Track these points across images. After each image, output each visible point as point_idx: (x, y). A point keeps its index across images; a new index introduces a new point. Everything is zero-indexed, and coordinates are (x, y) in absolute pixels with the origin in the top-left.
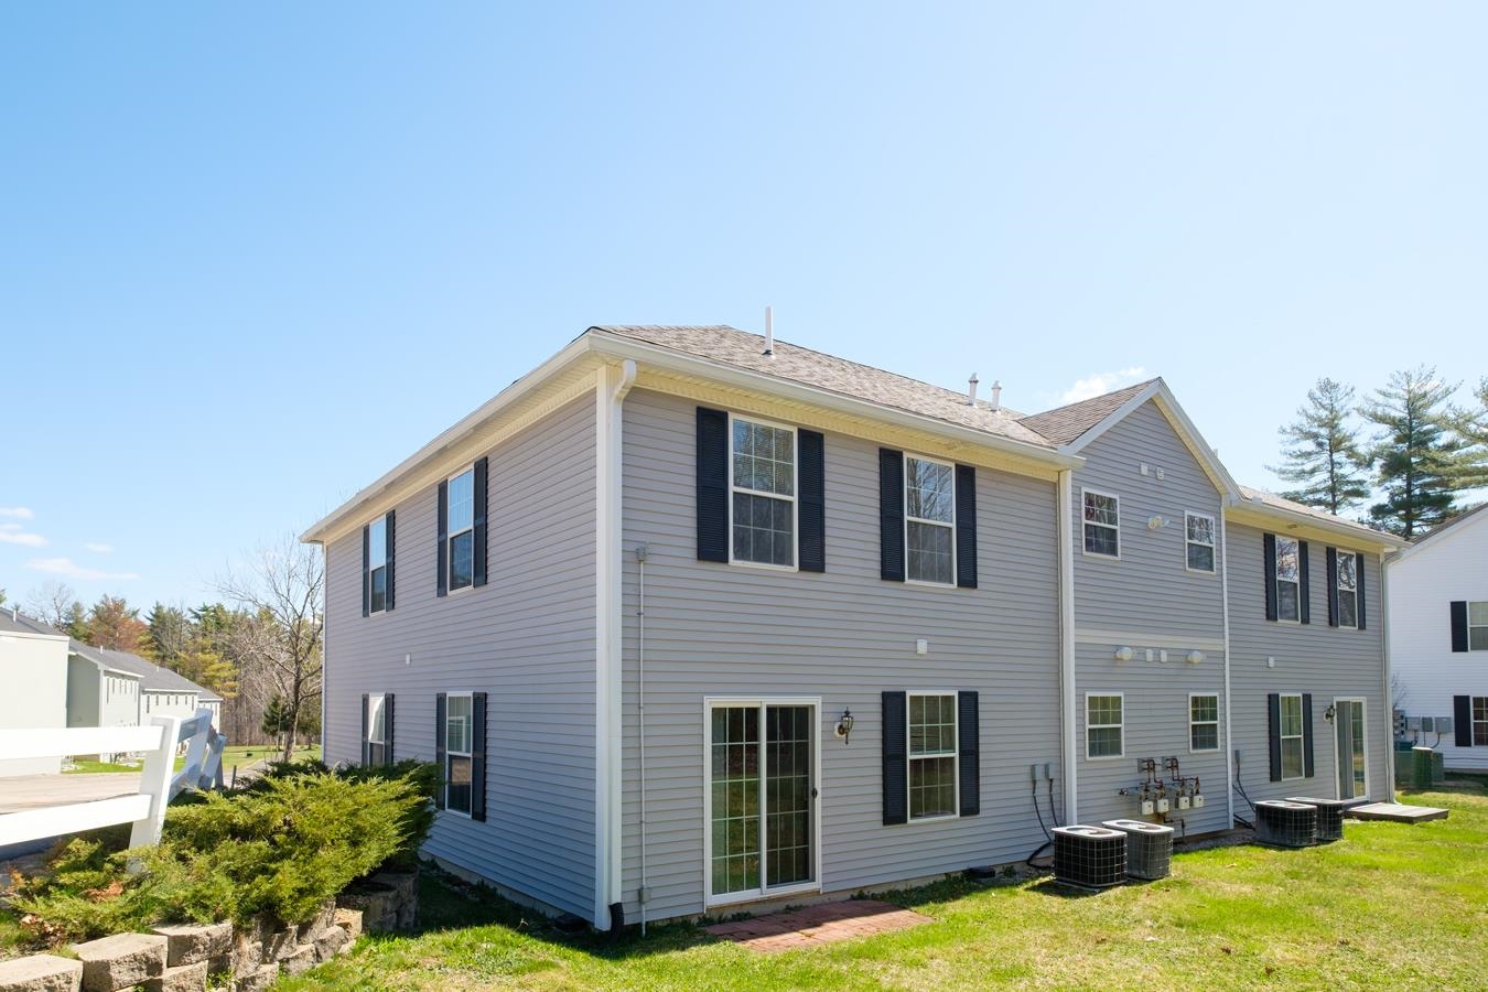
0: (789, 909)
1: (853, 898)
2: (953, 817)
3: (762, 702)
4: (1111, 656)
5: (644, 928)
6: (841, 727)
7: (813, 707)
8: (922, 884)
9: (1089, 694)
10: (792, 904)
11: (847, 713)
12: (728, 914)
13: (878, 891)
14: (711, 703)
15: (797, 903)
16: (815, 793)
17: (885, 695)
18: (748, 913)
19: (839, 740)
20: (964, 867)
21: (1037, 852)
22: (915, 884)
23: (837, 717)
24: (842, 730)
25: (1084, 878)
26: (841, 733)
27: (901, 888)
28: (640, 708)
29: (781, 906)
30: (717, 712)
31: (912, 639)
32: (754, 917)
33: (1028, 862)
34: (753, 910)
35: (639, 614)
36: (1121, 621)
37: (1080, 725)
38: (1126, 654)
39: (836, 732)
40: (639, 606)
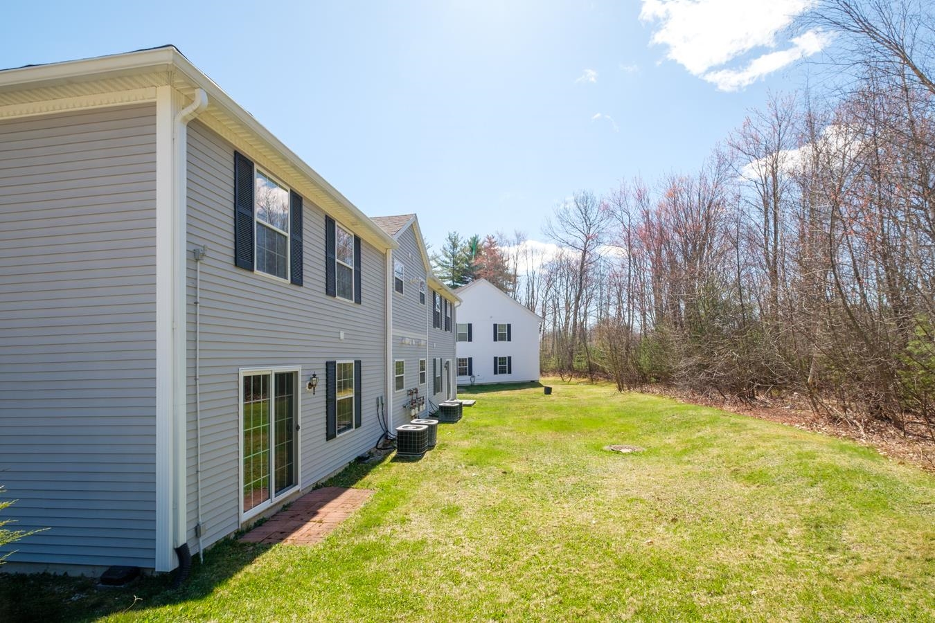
0: (284, 507)
1: (314, 489)
2: (352, 430)
3: (272, 370)
4: (400, 341)
5: (201, 557)
6: (310, 384)
7: (297, 373)
8: (340, 471)
9: (396, 360)
10: (285, 503)
11: (314, 376)
12: (252, 524)
13: (323, 481)
14: (244, 372)
15: (288, 502)
16: (298, 428)
17: (327, 363)
18: (264, 518)
19: (308, 392)
20: (355, 457)
21: (378, 442)
22: (338, 472)
23: (308, 378)
24: (311, 385)
25: (414, 451)
26: (310, 388)
27: (333, 476)
28: (196, 379)
29: (280, 507)
30: (247, 379)
31: (337, 330)
32: (266, 521)
33: (376, 447)
34: (266, 516)
35: (196, 303)
36: (402, 325)
37: (393, 376)
38: (407, 341)
39: (307, 388)
40: (196, 297)
